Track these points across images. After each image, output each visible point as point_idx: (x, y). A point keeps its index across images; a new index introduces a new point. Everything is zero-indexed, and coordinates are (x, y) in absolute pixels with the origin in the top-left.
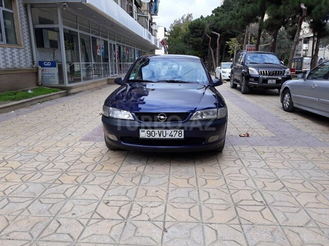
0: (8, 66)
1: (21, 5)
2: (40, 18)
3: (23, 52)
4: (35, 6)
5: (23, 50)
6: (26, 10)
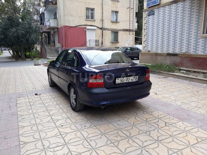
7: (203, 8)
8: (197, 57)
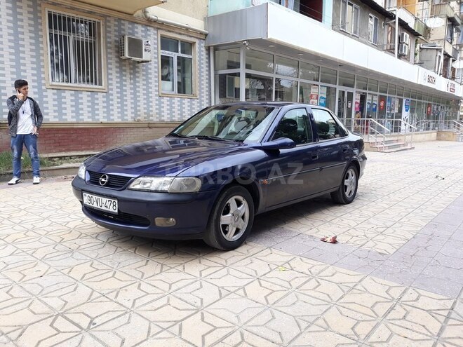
0: (174, 118)
1: (203, 49)
2: (228, 62)
3: (198, 103)
4: (221, 48)
5: (198, 100)
6: (209, 54)
7: (45, 20)
8: (53, 128)
